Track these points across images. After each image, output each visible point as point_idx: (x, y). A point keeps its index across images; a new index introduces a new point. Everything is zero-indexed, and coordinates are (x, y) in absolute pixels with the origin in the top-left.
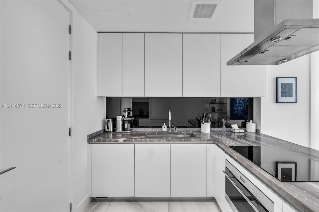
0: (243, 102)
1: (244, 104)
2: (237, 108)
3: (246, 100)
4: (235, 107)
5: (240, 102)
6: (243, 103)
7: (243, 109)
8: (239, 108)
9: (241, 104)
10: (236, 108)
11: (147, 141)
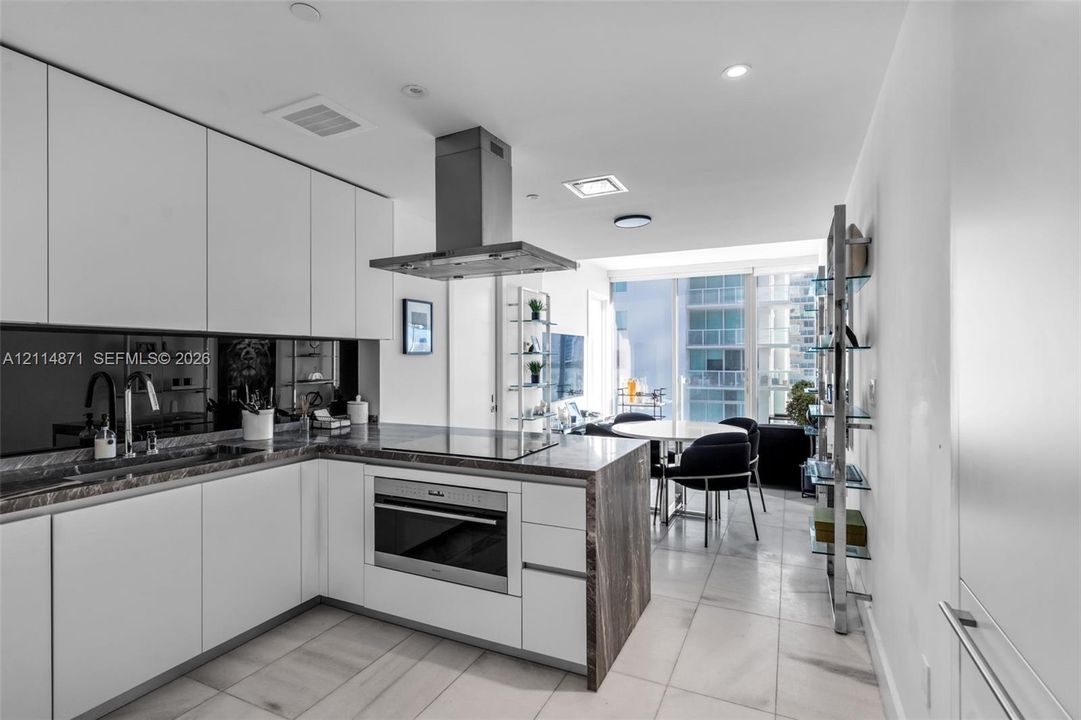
0: (259, 353)
1: (258, 361)
2: (240, 372)
3: (266, 348)
4: (234, 370)
5: (247, 353)
6: (257, 357)
7: (256, 375)
8: (245, 372)
9: (252, 358)
10: (235, 374)
11: (112, 491)
